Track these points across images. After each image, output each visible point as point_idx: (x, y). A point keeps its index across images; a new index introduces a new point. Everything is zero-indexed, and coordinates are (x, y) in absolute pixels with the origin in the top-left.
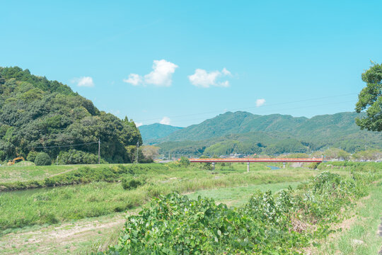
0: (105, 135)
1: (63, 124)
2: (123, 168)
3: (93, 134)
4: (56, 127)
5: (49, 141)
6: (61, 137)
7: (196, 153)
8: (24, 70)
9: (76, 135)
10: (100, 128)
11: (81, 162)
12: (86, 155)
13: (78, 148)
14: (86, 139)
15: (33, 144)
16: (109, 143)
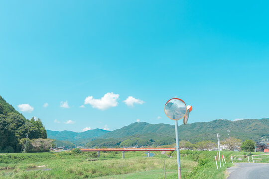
7: (115, 145)
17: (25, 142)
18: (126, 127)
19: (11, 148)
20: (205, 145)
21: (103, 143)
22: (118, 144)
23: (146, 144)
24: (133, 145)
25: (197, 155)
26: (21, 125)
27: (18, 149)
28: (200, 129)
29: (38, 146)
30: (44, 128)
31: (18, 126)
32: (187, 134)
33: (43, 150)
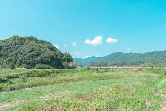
0: (54, 58)
1: (38, 54)
2: (54, 71)
3: (49, 58)
4: (36, 56)
5: (33, 60)
6: (36, 59)
7: (104, 65)
8: (34, 37)
9: (42, 58)
10: (51, 56)
11: (43, 68)
12: (45, 66)
13: (42, 63)
14: (46, 59)
15: (27, 61)
16: (55, 61)
17: (65, 64)
18: (110, 55)
19: (60, 67)
20: (163, 65)
21: (97, 64)
22: (106, 65)
23: (122, 65)
24: (114, 65)
25: (157, 70)
26: (62, 56)
27: (63, 67)
28: (157, 55)
29: (71, 66)
30: (72, 57)
31: (61, 56)
32: (148, 59)
33: (73, 67)
